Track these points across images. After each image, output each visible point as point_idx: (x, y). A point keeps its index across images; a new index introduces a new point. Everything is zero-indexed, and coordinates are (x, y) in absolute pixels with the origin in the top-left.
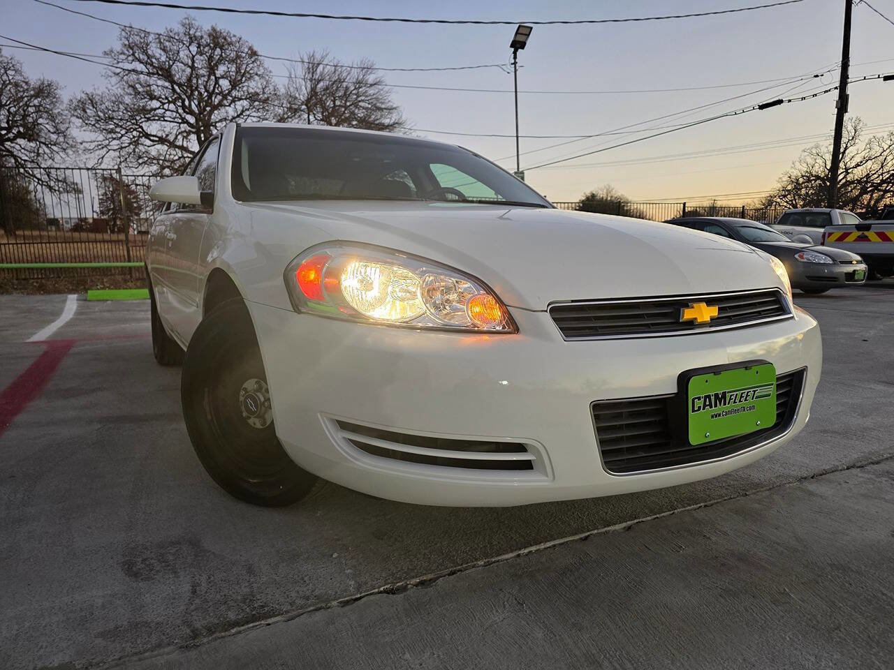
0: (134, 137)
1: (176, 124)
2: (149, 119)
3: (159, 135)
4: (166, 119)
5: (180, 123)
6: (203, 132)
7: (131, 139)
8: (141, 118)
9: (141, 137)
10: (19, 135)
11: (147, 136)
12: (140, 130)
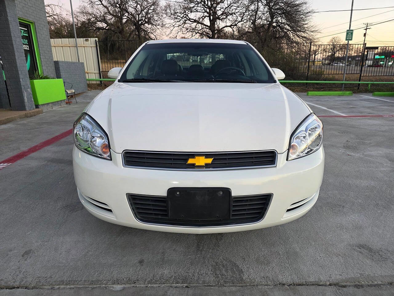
0: (185, 20)
1: (202, 13)
2: (191, 12)
3: (194, 19)
4: (198, 11)
5: (204, 12)
6: (212, 15)
7: (184, 21)
8: (189, 11)
9: (187, 20)
10: (146, 23)
11: (189, 19)
12: (187, 17)
